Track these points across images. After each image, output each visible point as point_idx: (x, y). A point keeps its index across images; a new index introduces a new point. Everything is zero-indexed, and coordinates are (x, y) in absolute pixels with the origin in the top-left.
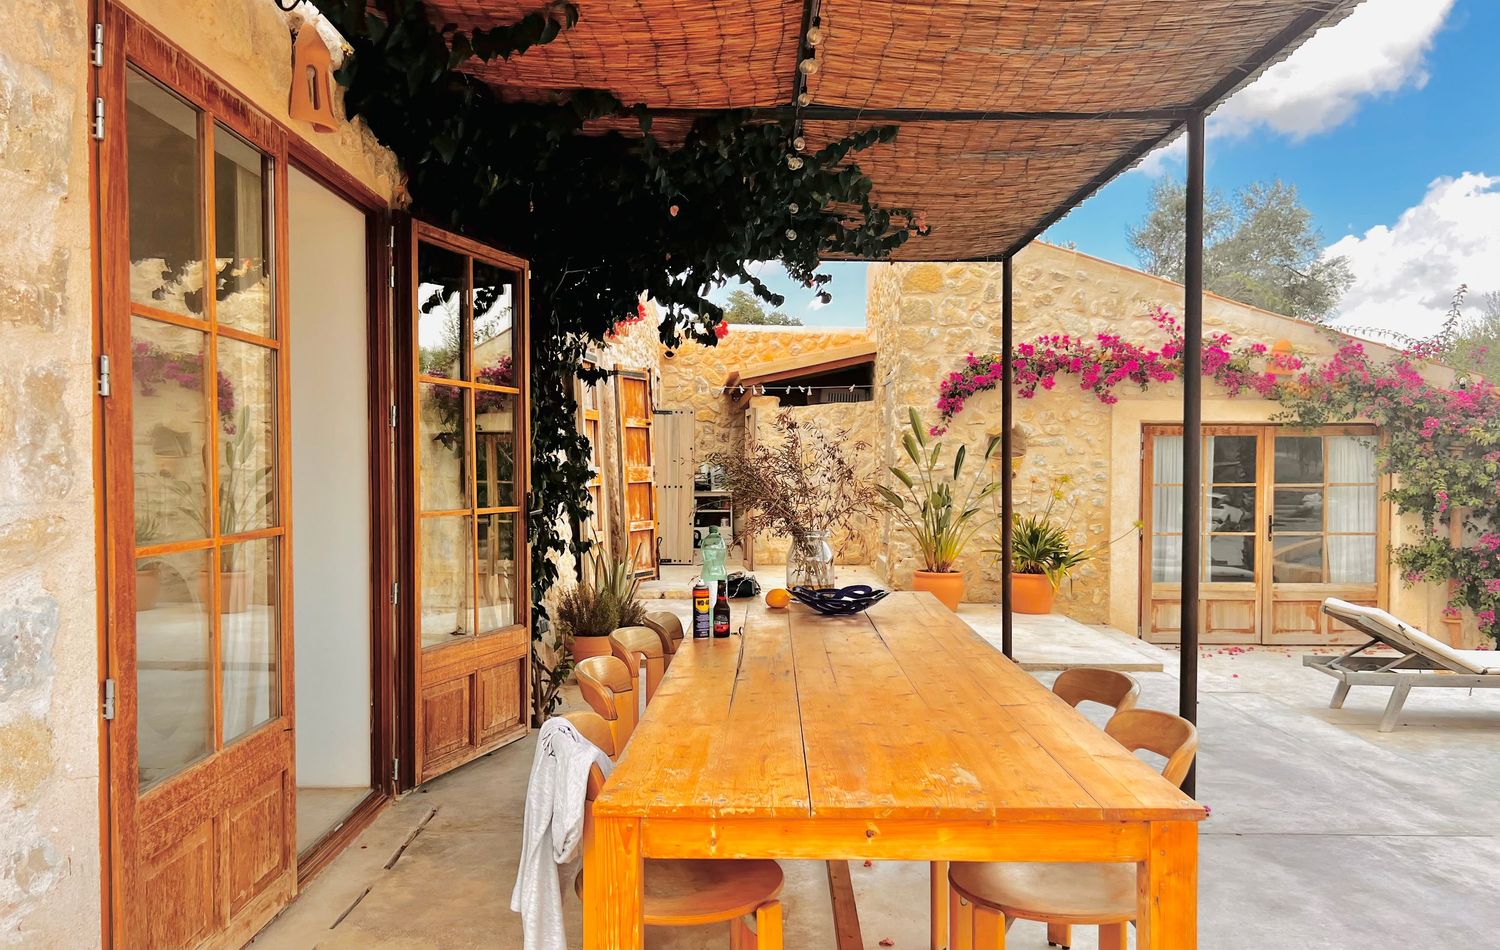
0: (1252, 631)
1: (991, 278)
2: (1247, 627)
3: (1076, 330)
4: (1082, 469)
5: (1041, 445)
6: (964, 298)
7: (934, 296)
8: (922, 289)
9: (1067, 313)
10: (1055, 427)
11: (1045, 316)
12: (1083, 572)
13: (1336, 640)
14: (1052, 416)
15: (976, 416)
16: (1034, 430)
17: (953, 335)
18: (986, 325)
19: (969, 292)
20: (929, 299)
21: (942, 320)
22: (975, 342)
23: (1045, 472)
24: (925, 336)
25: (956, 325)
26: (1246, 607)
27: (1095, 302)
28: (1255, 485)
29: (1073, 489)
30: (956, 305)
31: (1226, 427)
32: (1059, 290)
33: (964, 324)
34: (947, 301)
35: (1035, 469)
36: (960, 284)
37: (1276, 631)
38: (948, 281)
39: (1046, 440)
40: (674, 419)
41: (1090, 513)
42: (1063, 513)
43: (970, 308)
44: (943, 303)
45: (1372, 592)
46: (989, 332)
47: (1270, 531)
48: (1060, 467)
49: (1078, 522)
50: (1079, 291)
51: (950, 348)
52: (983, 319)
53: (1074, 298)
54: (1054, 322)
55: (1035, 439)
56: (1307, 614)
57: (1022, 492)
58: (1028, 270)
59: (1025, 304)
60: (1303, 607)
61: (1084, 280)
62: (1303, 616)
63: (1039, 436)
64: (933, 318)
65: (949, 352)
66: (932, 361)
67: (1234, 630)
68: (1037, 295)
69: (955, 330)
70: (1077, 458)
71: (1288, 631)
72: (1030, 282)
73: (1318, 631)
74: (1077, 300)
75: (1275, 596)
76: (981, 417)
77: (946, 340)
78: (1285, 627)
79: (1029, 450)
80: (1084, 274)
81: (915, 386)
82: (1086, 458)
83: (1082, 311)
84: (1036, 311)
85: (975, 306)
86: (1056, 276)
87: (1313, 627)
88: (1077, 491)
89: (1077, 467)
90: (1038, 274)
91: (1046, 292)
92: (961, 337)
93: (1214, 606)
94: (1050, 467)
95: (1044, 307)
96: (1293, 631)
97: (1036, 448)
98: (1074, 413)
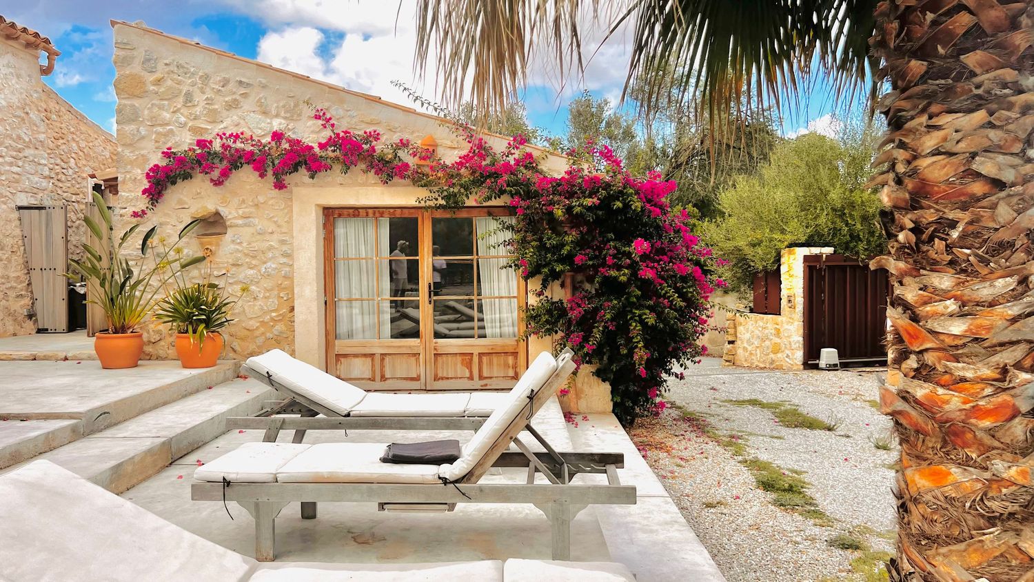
0: (417, 379)
1: (188, 85)
2: (415, 376)
3: (260, 129)
4: (271, 246)
5: (237, 226)
6: (166, 102)
7: (141, 101)
8: (129, 94)
9: (252, 114)
10: (247, 210)
11: (235, 117)
12: (276, 333)
13: (486, 385)
14: (243, 201)
15: (180, 202)
16: (230, 213)
17: (158, 133)
18: (185, 124)
19: (170, 96)
20: (136, 103)
21: (148, 120)
22: (177, 139)
23: (240, 248)
24: (133, 135)
25: (161, 125)
26: (413, 359)
27: (276, 105)
28: (417, 258)
29: (265, 263)
30: (161, 108)
31: (392, 210)
32: (245, 95)
33: (167, 124)
34: (152, 105)
35: (232, 246)
36: (162, 89)
37: (436, 378)
38: (152, 88)
39: (240, 222)
40: (47, 214)
41: (280, 282)
42: (258, 283)
43: (172, 110)
44: (149, 106)
45: (512, 345)
46: (189, 130)
47: (430, 296)
48: (253, 245)
49: (271, 290)
50: (261, 96)
51: (157, 144)
52: (183, 119)
53: (257, 102)
54: (242, 122)
55: (231, 221)
56: (462, 364)
57: (221, 265)
58: (219, 78)
59: (216, 107)
60: (459, 358)
61: (264, 87)
62: (459, 365)
63: (235, 218)
64: (141, 119)
65: (157, 148)
66: (143, 156)
67: (405, 379)
68: (227, 99)
69: (160, 129)
70: (268, 237)
71: (448, 378)
72: (220, 88)
73: (471, 378)
74: (260, 103)
75: (435, 349)
76: (186, 203)
77: (153, 137)
78: (445, 375)
79: (229, 231)
80: (264, 81)
81: (128, 176)
82: (275, 236)
83: (265, 113)
84: (227, 113)
85: (175, 109)
86: (241, 82)
87: (468, 375)
88: (269, 264)
89: (267, 244)
90: (225, 82)
91: (234, 97)
92: (166, 135)
93: (387, 359)
94: (245, 245)
95: (233, 109)
96: (452, 378)
97: (234, 229)
98: (261, 199)
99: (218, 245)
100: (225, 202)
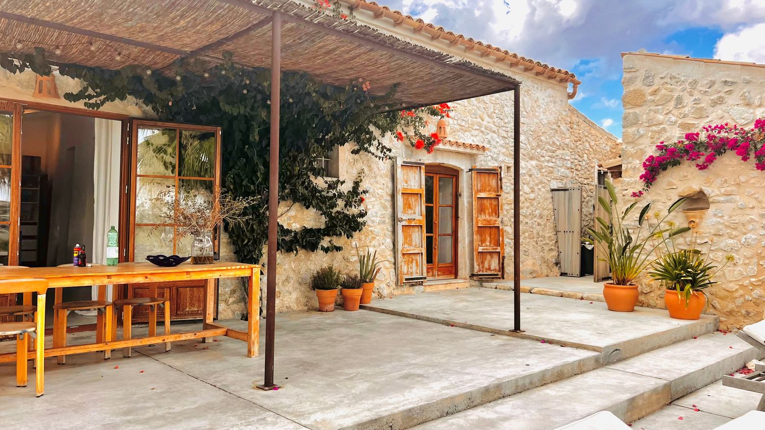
1: (680, 91)
3: (743, 119)
4: (752, 219)
5: (719, 202)
6: (660, 107)
7: (641, 109)
8: (632, 105)
9: (736, 107)
10: (729, 189)
11: (720, 112)
12: (754, 296)
14: (726, 181)
15: (670, 184)
16: (713, 191)
17: (653, 132)
18: (676, 122)
19: (664, 102)
20: (637, 110)
21: (646, 122)
22: (668, 134)
23: (722, 221)
24: (635, 134)
25: (656, 125)
27: (759, 96)
29: (745, 234)
30: (656, 112)
32: (729, 92)
33: (661, 124)
34: (650, 110)
35: (714, 219)
36: (658, 98)
38: (650, 98)
39: (722, 199)
40: (569, 194)
41: (759, 252)
42: (738, 251)
43: (665, 113)
44: (647, 111)
46: (679, 127)
48: (734, 218)
49: (751, 258)
50: (745, 90)
51: (652, 140)
52: (673, 119)
53: (742, 96)
54: (726, 115)
55: (713, 198)
57: (704, 235)
58: (706, 82)
59: (703, 105)
61: (748, 82)
63: (717, 195)
64: (640, 122)
65: (652, 143)
66: (641, 150)
68: (712, 98)
69: (654, 128)
70: (748, 211)
72: (707, 89)
74: (743, 97)
76: (674, 184)
77: (649, 135)
79: (712, 206)
80: (748, 78)
81: (630, 166)
82: (755, 211)
83: (748, 105)
84: (713, 109)
85: (668, 111)
86: (726, 82)
88: (749, 235)
89: (748, 218)
90: (712, 84)
91: (719, 95)
92: (659, 132)
94: (726, 218)
95: (718, 105)
97: (716, 204)
98: (743, 179)
99: (701, 218)
100: (709, 182)
